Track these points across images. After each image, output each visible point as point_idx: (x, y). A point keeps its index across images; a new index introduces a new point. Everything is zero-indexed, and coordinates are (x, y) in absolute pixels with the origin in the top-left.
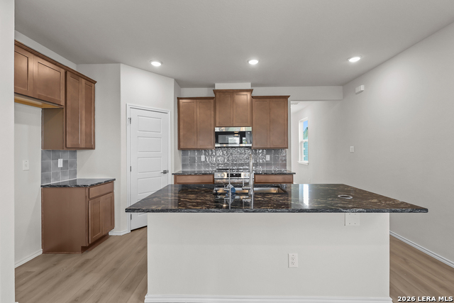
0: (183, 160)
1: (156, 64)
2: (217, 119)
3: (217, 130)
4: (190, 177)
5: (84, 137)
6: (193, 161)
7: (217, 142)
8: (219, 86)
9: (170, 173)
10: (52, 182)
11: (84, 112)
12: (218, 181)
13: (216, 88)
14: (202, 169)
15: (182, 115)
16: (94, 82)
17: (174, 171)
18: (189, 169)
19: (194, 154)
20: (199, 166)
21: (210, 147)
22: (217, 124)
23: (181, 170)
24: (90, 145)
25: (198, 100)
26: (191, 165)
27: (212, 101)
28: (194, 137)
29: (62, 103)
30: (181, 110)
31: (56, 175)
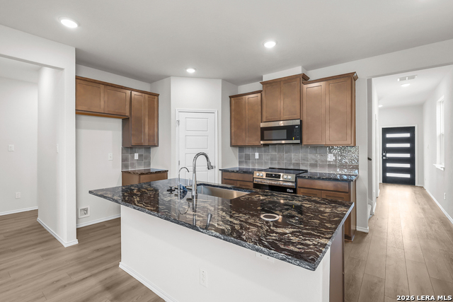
0: (240, 157)
1: (191, 71)
2: (264, 114)
3: (262, 125)
4: (233, 174)
5: (147, 137)
6: (248, 158)
7: (262, 139)
8: (267, 78)
9: (217, 169)
10: (130, 169)
11: (147, 119)
12: (257, 180)
13: (263, 81)
14: (257, 167)
15: (233, 113)
16: (158, 95)
17: (222, 167)
18: (244, 167)
19: (248, 152)
20: (253, 164)
21: (257, 143)
22: (264, 120)
23: (238, 166)
24: (153, 143)
25: (247, 97)
26: (246, 162)
27: (259, 95)
28: (244, 134)
29: (128, 114)
30: (233, 107)
31: (133, 165)
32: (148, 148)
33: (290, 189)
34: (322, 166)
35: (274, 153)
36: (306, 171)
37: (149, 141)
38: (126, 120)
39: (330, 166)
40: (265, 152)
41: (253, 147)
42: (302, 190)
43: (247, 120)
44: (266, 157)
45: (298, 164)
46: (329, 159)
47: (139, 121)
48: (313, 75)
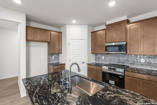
0: (96, 58)
1: (74, 22)
2: (107, 39)
3: (106, 44)
4: (92, 66)
5: (57, 50)
6: (99, 59)
7: (106, 51)
9: (85, 63)
10: (51, 63)
12: (104, 70)
13: (107, 24)
14: (103, 63)
15: (92, 39)
16: (62, 33)
17: (88, 62)
18: (97, 62)
19: (99, 56)
20: (101, 61)
21: (103, 53)
22: (107, 42)
23: (95, 62)
24: (59, 52)
25: (99, 32)
26: (98, 60)
27: (105, 31)
28: (97, 48)
29: (49, 41)
30: (93, 37)
31: (52, 61)
32: (58, 54)
33: (121, 76)
34: (138, 65)
35: (111, 57)
36: (128, 67)
37: (58, 51)
38: (49, 43)
39: (142, 65)
40: (107, 56)
41: (102, 54)
42: (128, 77)
43: (99, 42)
44: (107, 59)
45: (124, 63)
46: (141, 61)
47: (54, 43)
48: (132, 20)
